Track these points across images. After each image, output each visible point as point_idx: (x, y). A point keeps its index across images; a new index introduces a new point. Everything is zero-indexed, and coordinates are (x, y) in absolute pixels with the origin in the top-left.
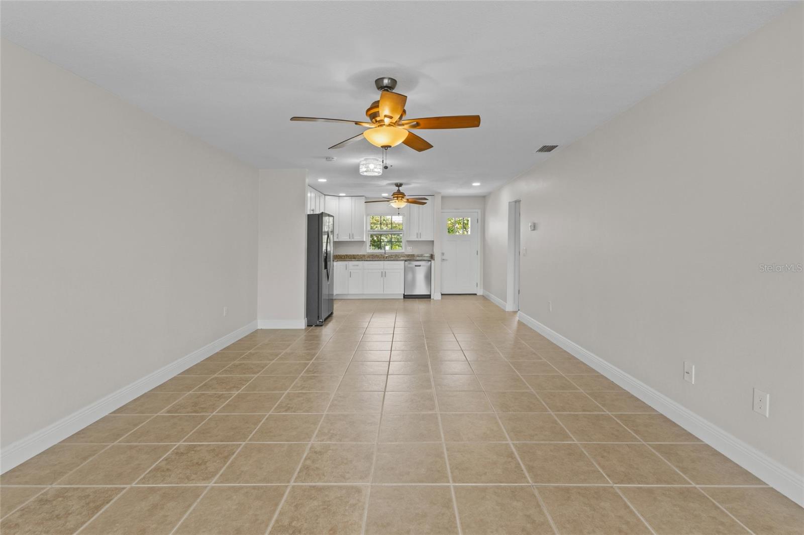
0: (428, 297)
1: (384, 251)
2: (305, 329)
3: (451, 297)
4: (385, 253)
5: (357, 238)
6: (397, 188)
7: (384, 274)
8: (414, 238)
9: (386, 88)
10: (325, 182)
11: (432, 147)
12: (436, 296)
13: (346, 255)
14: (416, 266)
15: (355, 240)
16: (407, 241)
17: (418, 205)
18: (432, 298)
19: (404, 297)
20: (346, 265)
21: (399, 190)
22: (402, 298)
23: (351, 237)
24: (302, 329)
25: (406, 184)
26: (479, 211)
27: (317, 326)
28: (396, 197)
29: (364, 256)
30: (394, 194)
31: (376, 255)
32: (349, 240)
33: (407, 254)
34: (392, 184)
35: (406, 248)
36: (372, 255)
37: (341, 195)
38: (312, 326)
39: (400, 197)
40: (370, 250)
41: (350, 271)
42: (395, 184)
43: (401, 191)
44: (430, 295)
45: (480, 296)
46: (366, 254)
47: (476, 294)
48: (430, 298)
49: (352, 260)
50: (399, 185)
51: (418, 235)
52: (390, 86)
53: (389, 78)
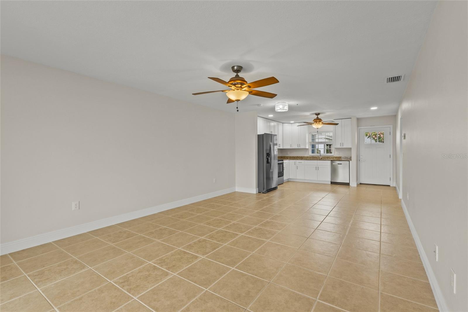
0: (348, 184)
1: (320, 155)
2: (256, 194)
3: (366, 186)
4: (320, 156)
5: (302, 147)
6: (317, 116)
7: (317, 168)
8: (339, 146)
9: (236, 71)
10: (272, 117)
11: (277, 95)
12: (353, 184)
13: (297, 157)
14: (338, 164)
15: (301, 148)
16: (336, 148)
17: (335, 125)
18: (350, 185)
19: (331, 183)
20: (295, 162)
21: (318, 117)
22: (330, 183)
23: (299, 146)
24: (255, 194)
25: (322, 113)
26: (391, 126)
27: (263, 193)
28: (315, 122)
29: (308, 157)
30: (314, 120)
31: (315, 157)
32: (298, 148)
33: (335, 156)
34: (313, 114)
35: (334, 153)
36: (313, 157)
37: (291, 122)
38: (261, 193)
39: (318, 121)
40: (310, 154)
41: (297, 165)
42: (315, 114)
43: (319, 118)
44: (349, 183)
45: (391, 187)
46: (309, 156)
47: (389, 186)
48: (349, 185)
49: (298, 160)
50: (318, 114)
51: (342, 144)
52: (238, 69)
53: (237, 66)
